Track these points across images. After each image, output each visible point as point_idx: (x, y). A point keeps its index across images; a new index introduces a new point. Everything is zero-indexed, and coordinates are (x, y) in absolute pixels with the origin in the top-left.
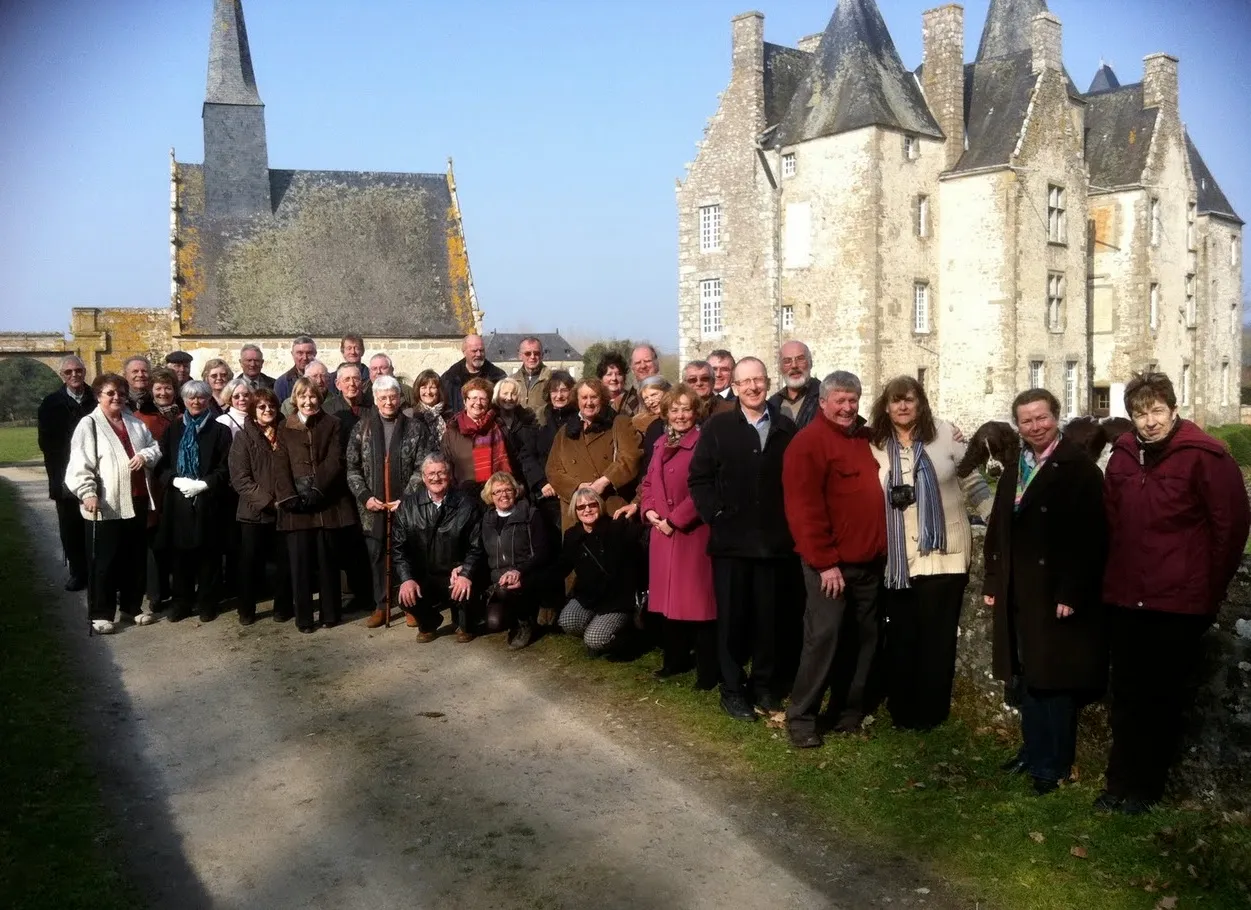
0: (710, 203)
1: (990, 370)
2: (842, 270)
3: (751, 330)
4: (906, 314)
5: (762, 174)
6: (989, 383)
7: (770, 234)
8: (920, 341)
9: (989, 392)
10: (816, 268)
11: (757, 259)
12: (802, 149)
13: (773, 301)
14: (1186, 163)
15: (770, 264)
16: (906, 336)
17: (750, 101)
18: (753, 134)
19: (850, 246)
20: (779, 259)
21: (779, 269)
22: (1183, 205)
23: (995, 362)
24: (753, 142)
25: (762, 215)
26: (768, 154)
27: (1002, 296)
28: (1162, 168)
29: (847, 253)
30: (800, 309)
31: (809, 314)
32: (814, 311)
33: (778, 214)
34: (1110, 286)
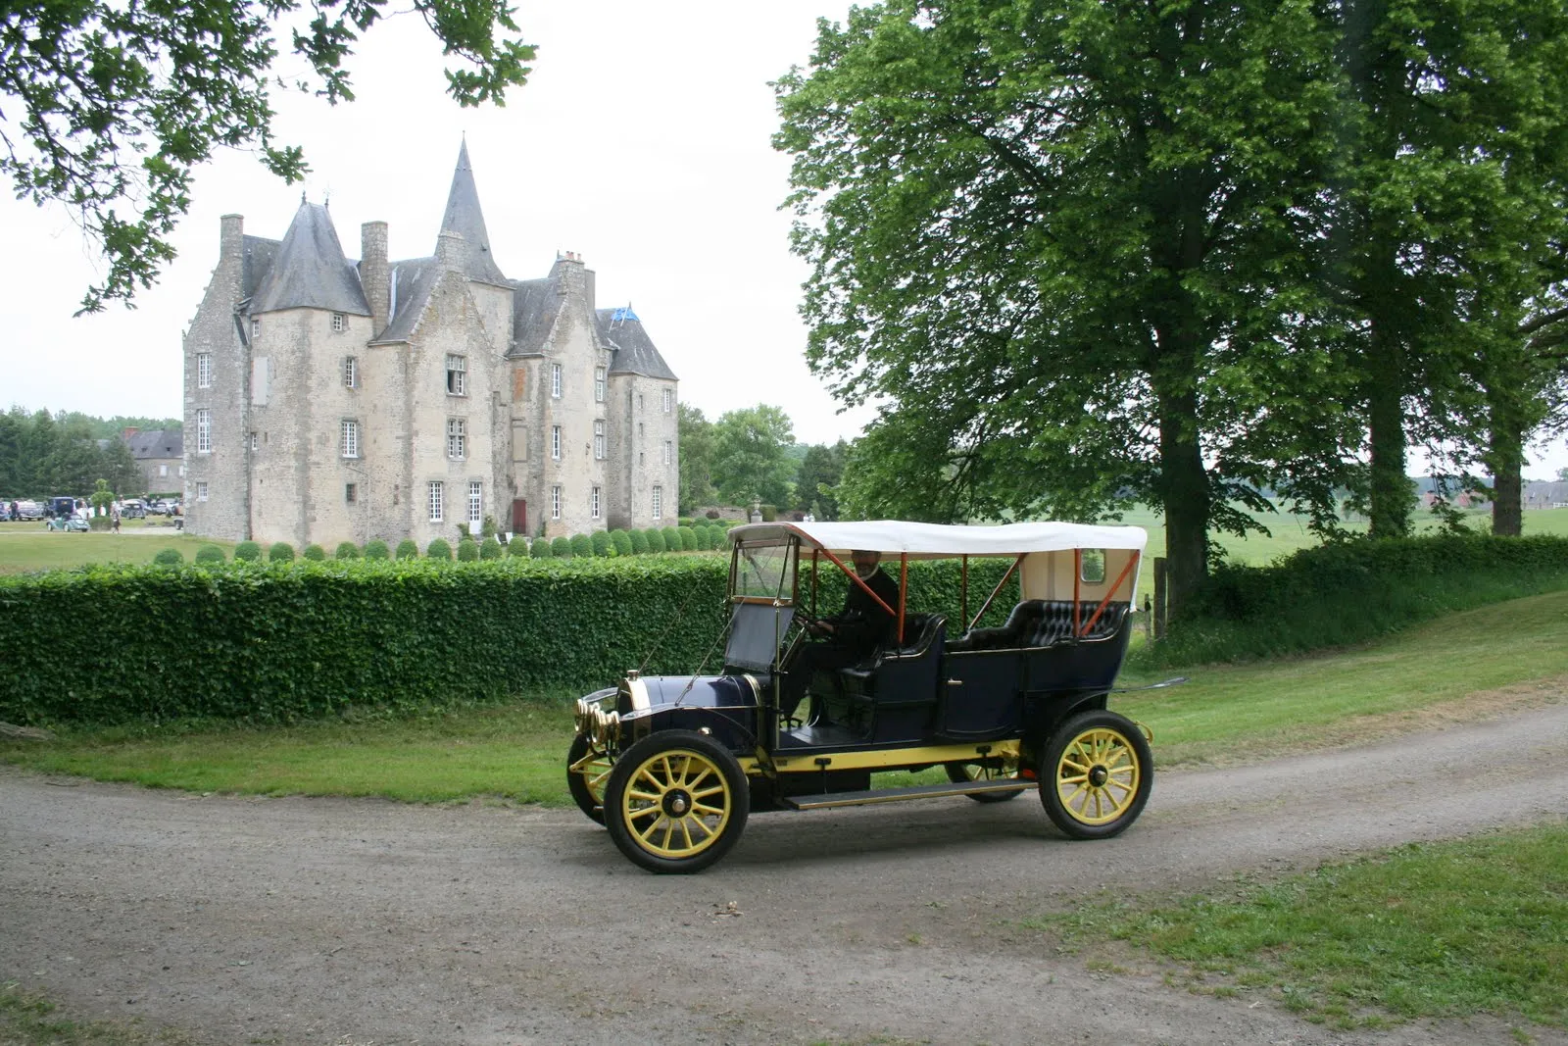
0: (203, 351)
1: (397, 487)
2: (286, 410)
3: (229, 450)
4: (334, 442)
5: (236, 335)
6: (396, 496)
7: (240, 380)
8: (348, 464)
9: (396, 503)
10: (270, 407)
11: (233, 395)
12: (264, 318)
13: (242, 429)
14: (593, 338)
15: (242, 401)
16: (334, 460)
17: (231, 279)
18: (232, 303)
19: (290, 392)
20: (249, 398)
21: (249, 404)
22: (590, 368)
23: (399, 481)
24: (231, 309)
25: (237, 364)
26: (243, 319)
27: (401, 433)
28: (566, 341)
29: (289, 397)
30: (261, 436)
31: (266, 440)
32: (269, 439)
33: (249, 364)
34: (525, 427)
